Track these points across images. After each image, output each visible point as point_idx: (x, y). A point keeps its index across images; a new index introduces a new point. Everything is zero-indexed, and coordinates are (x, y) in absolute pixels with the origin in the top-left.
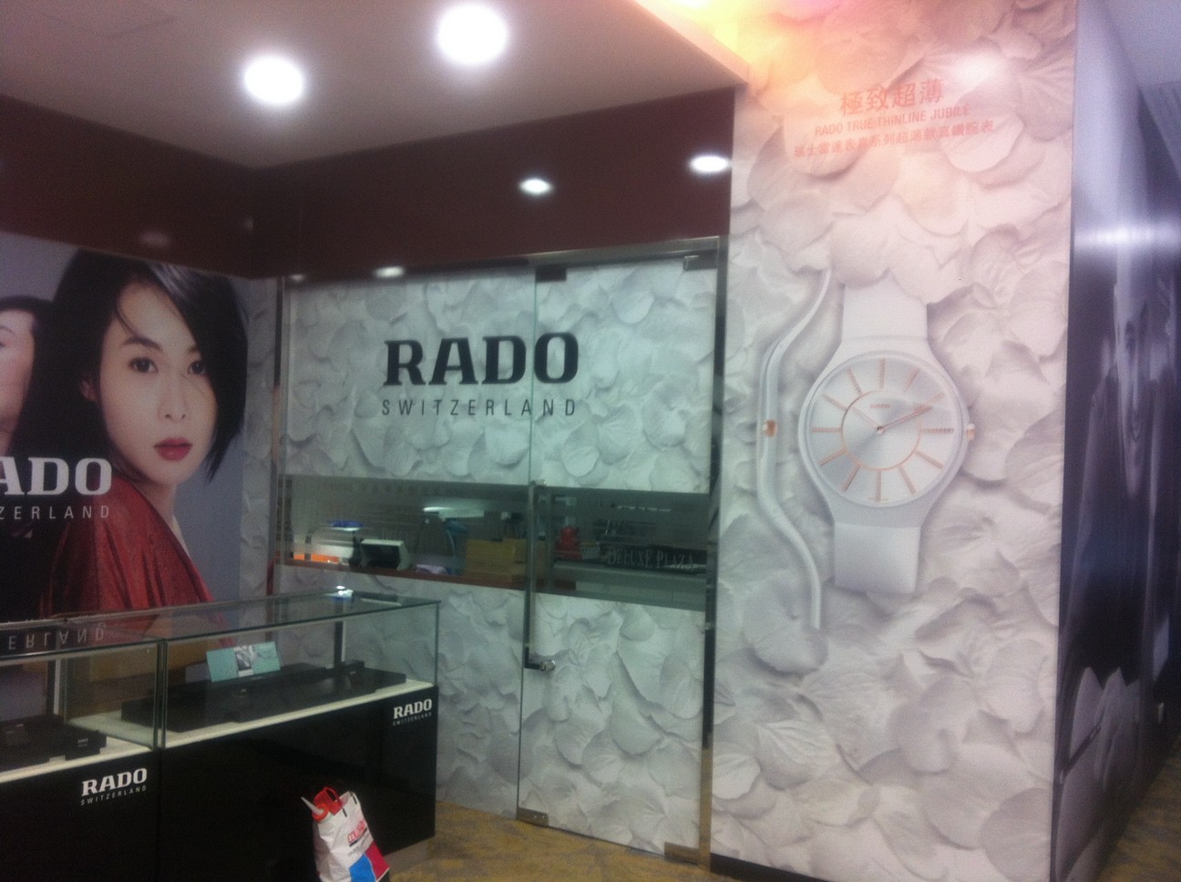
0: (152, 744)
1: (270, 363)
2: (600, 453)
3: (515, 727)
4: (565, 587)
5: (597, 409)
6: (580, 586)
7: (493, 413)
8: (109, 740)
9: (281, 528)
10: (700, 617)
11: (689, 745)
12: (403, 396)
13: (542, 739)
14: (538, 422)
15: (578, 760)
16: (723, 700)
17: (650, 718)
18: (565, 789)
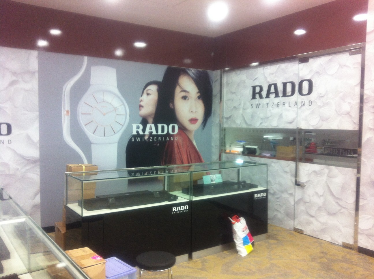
0: (189, 199)
1: (219, 95)
2: (321, 118)
3: (293, 203)
4: (309, 161)
5: (319, 103)
6: (315, 160)
7: (285, 106)
8: (179, 198)
9: (223, 143)
10: (355, 171)
11: (351, 212)
12: (257, 103)
13: (301, 207)
14: (300, 108)
15: (313, 214)
16: (362, 197)
17: (337, 203)
18: (309, 223)
